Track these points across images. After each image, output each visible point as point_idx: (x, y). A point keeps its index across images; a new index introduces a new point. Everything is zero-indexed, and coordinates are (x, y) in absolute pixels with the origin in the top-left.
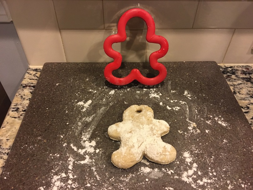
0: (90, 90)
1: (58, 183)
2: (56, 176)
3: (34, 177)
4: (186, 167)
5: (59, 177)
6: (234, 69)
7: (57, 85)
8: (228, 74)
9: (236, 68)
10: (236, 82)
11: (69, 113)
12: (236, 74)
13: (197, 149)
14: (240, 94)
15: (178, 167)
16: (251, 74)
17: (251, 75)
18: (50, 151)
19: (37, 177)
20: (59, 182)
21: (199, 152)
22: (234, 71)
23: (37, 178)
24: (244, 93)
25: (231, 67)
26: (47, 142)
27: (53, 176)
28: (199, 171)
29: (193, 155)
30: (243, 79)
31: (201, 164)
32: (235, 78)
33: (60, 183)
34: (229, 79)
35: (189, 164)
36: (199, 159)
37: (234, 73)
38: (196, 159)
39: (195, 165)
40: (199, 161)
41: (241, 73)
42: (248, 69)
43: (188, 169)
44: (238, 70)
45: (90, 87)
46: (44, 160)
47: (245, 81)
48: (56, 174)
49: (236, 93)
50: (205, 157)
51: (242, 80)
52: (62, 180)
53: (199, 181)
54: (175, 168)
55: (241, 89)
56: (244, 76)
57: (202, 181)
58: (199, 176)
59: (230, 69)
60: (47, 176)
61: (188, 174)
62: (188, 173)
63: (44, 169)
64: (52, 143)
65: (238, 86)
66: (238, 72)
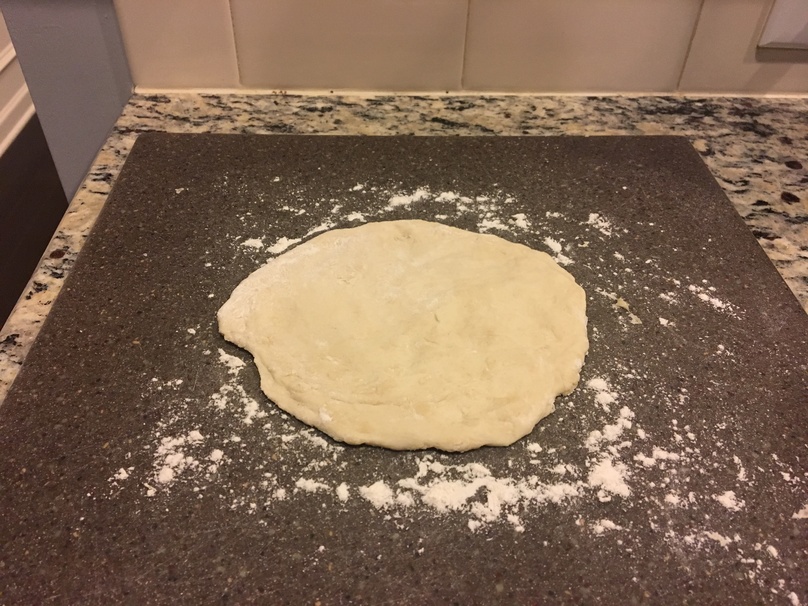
0: (286, 208)
1: (176, 459)
2: (170, 438)
3: (98, 440)
4: (597, 418)
5: (181, 441)
6: (711, 106)
7: (178, 191)
8: (693, 114)
9: (714, 103)
10: (714, 130)
11: (216, 269)
12: (715, 115)
13: (631, 368)
14: (724, 155)
15: (572, 417)
16: (758, 115)
17: (755, 118)
18: (153, 369)
19: (106, 441)
20: (181, 455)
21: (639, 377)
22: (709, 108)
23: (107, 444)
24: (734, 152)
25: (700, 101)
26: (143, 344)
27: (159, 440)
28: (642, 427)
29: (618, 383)
30: (735, 124)
31: (647, 409)
32: (713, 123)
33: (185, 457)
34: (696, 124)
35: (606, 409)
36: (638, 394)
37: (708, 113)
38: (630, 395)
39: (626, 411)
40: (640, 401)
41: (730, 114)
42: (749, 105)
43: (605, 422)
44: (721, 107)
45: (285, 199)
46: (132, 395)
47: (738, 130)
48: (172, 433)
49: (714, 153)
50: (660, 392)
51: (732, 128)
52: (189, 450)
53: (640, 457)
54: (561, 419)
55: (728, 144)
56: (738, 119)
57: (650, 455)
58: (641, 441)
59: (700, 104)
60: (141, 439)
61: (605, 436)
62: (603, 434)
63: (132, 419)
64: (158, 348)
65: (719, 140)
66: (721, 110)
